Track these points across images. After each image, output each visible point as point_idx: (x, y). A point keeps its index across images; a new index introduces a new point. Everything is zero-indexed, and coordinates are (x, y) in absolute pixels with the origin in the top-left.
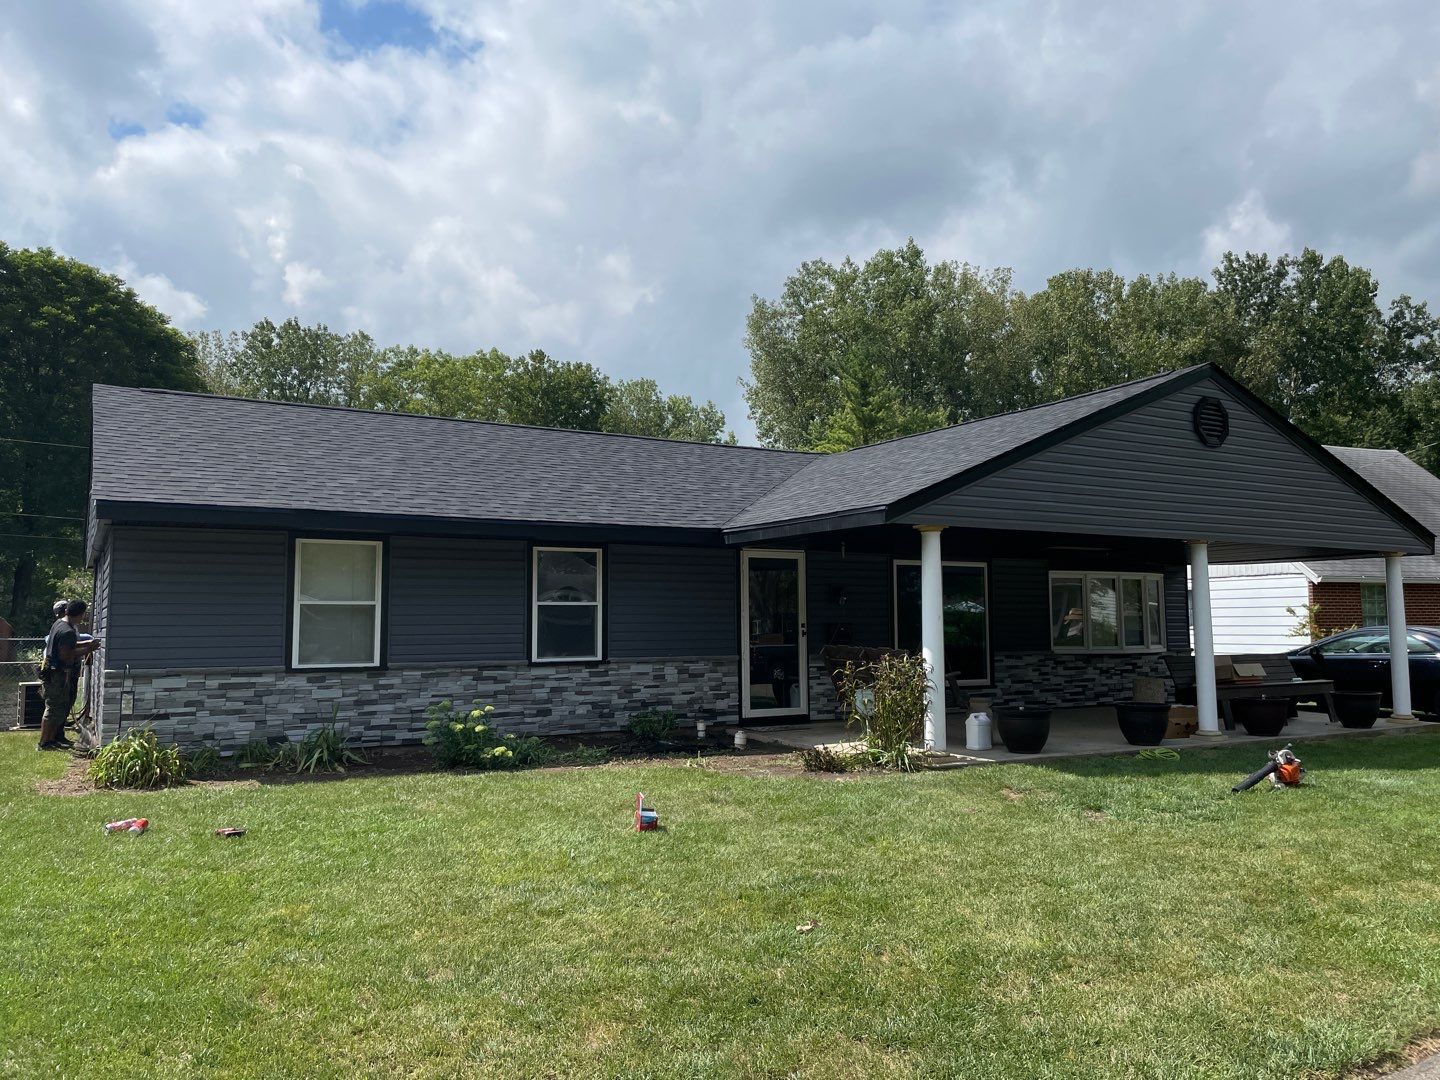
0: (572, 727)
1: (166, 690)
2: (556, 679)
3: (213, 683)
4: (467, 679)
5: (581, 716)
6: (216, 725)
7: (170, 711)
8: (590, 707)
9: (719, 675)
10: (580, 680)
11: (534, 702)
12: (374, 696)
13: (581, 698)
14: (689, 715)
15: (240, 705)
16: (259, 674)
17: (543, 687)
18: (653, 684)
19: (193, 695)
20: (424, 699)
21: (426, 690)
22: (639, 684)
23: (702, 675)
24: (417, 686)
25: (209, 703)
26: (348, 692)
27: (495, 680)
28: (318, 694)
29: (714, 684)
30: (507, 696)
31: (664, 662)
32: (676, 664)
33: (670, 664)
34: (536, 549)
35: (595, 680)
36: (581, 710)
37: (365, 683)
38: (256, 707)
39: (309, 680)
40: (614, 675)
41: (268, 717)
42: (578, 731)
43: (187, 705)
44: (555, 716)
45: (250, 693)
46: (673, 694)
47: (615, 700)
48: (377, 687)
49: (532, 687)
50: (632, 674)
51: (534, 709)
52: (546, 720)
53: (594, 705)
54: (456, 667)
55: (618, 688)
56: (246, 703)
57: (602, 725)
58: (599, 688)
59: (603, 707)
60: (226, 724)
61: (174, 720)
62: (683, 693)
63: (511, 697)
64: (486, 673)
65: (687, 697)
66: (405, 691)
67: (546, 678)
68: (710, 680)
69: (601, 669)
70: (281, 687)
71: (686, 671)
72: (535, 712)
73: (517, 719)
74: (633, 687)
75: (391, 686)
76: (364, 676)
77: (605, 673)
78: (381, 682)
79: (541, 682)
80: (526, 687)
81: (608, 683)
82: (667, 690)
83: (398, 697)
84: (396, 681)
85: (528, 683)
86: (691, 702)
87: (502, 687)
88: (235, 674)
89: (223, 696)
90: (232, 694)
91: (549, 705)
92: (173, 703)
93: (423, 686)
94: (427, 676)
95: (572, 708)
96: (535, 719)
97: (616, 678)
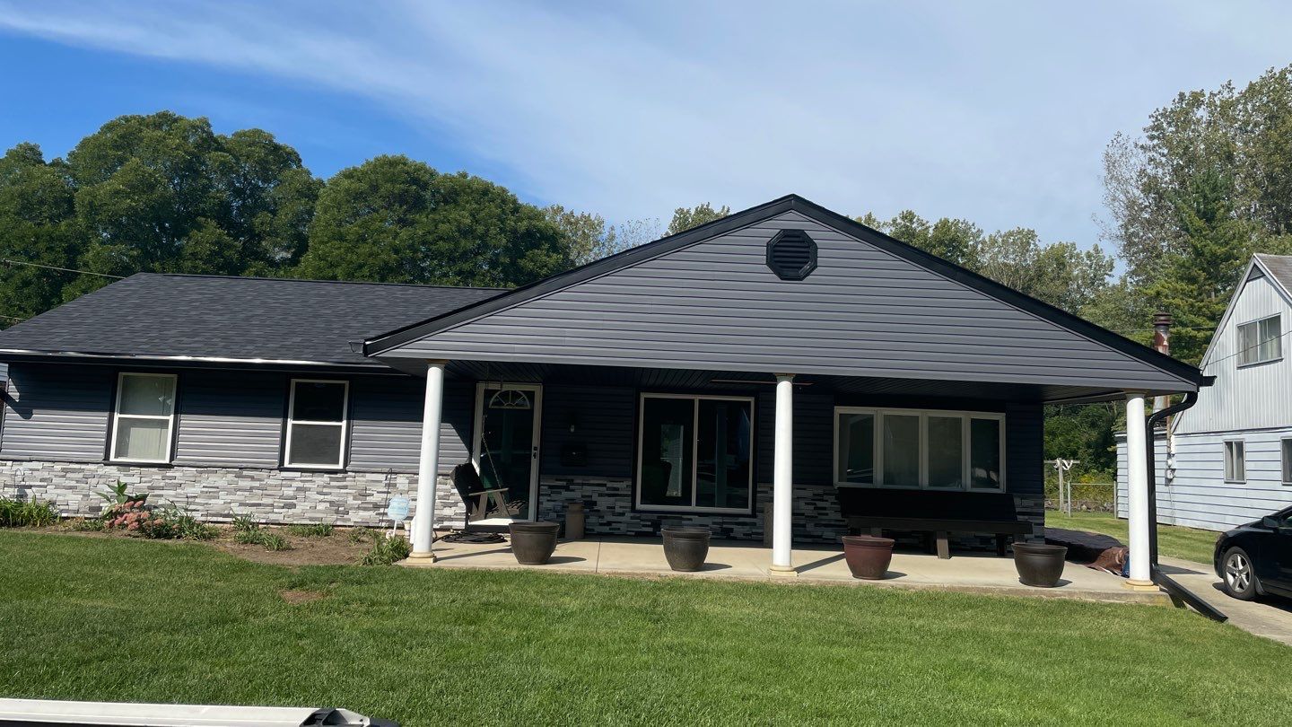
0: (311, 519)
1: (31, 470)
2: (302, 481)
3: (58, 467)
4: (231, 477)
5: (320, 511)
6: (58, 495)
7: (32, 483)
8: (328, 505)
10: (321, 484)
11: (282, 497)
12: (162, 484)
13: (322, 497)
15: (73, 483)
16: (87, 463)
17: (290, 486)
18: (384, 490)
19: (46, 475)
20: (197, 489)
21: (199, 482)
22: (374, 489)
24: (193, 479)
25: (55, 480)
26: (144, 479)
27: (252, 478)
28: (124, 480)
30: (261, 492)
32: (407, 475)
34: (294, 381)
35: (333, 483)
36: (321, 507)
37: (157, 474)
38: (84, 485)
39: (119, 470)
40: (351, 481)
41: (91, 493)
42: (317, 523)
43: (42, 480)
44: (298, 510)
45: (81, 475)
47: (350, 501)
48: (164, 478)
49: (282, 486)
50: (367, 481)
51: (282, 502)
52: (291, 511)
53: (332, 503)
54: (223, 468)
55: (353, 491)
56: (77, 482)
57: (337, 519)
58: (338, 491)
59: (340, 506)
60: (65, 495)
61: (34, 489)
63: (265, 492)
64: (245, 473)
66: (184, 482)
67: (292, 479)
69: (341, 476)
70: (101, 473)
72: (282, 505)
73: (268, 509)
74: (368, 492)
75: (174, 478)
76: (156, 470)
77: (345, 479)
78: (168, 474)
79: (289, 483)
80: (277, 486)
81: (346, 487)
83: (179, 486)
84: (177, 474)
85: (280, 482)
87: (257, 484)
88: (72, 462)
89: (64, 476)
90: (69, 475)
91: (294, 501)
92: (34, 478)
93: (198, 479)
94: (201, 473)
95: (313, 505)
96: (281, 511)
97: (353, 483)
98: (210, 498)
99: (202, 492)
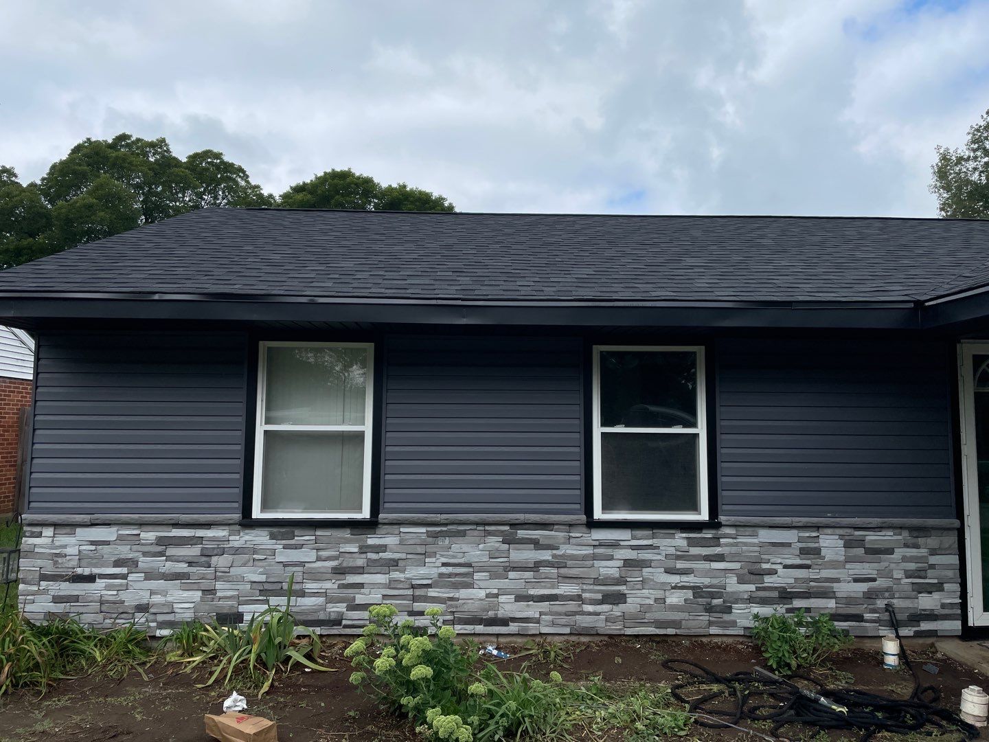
0: (659, 624)
1: (92, 543)
2: (633, 548)
3: (149, 535)
4: (494, 542)
5: (674, 608)
6: (152, 593)
7: (96, 571)
8: (690, 594)
9: (923, 552)
10: (672, 551)
11: (597, 581)
12: (360, 562)
13: (675, 579)
14: (867, 616)
15: (182, 567)
16: (208, 525)
17: (611, 558)
18: (798, 561)
19: (125, 551)
21: (434, 554)
22: (775, 561)
23: (890, 551)
24: (420, 549)
26: (324, 554)
27: (536, 544)
28: (284, 556)
29: (912, 566)
30: (555, 571)
31: (818, 527)
32: (841, 531)
33: (829, 531)
34: (597, 349)
35: (695, 551)
36: (675, 598)
37: (348, 541)
38: (202, 570)
39: (273, 537)
40: (727, 545)
41: (219, 585)
42: (670, 631)
43: (117, 563)
44: (631, 605)
45: (195, 551)
46: (837, 580)
47: (732, 585)
48: (364, 549)
49: (595, 557)
50: (761, 545)
51: (598, 592)
52: (617, 610)
53: (697, 590)
54: (477, 524)
55: (736, 566)
56: (190, 564)
57: (710, 624)
58: (705, 565)
59: (713, 596)
60: (164, 593)
61: (100, 583)
62: (856, 580)
63: (562, 571)
64: (521, 533)
65: (864, 587)
66: (403, 556)
67: (615, 545)
68: (905, 559)
69: (708, 534)
70: (236, 544)
71: (860, 543)
72: (599, 596)
73: (572, 606)
74: (765, 566)
75: (383, 548)
76: (346, 533)
77: (715, 541)
78: (370, 542)
79: (609, 551)
80: (584, 558)
81: (720, 558)
82: (826, 573)
83: (394, 564)
84: (391, 540)
85: (589, 551)
86: (870, 596)
87: (546, 555)
88: (176, 525)
89: (161, 554)
90: (171, 551)
91: (622, 588)
92: (99, 561)
93: (430, 549)
94: (435, 536)
95: (659, 594)
96: (599, 608)
97: (734, 550)
98: (456, 586)
99: (441, 575)
